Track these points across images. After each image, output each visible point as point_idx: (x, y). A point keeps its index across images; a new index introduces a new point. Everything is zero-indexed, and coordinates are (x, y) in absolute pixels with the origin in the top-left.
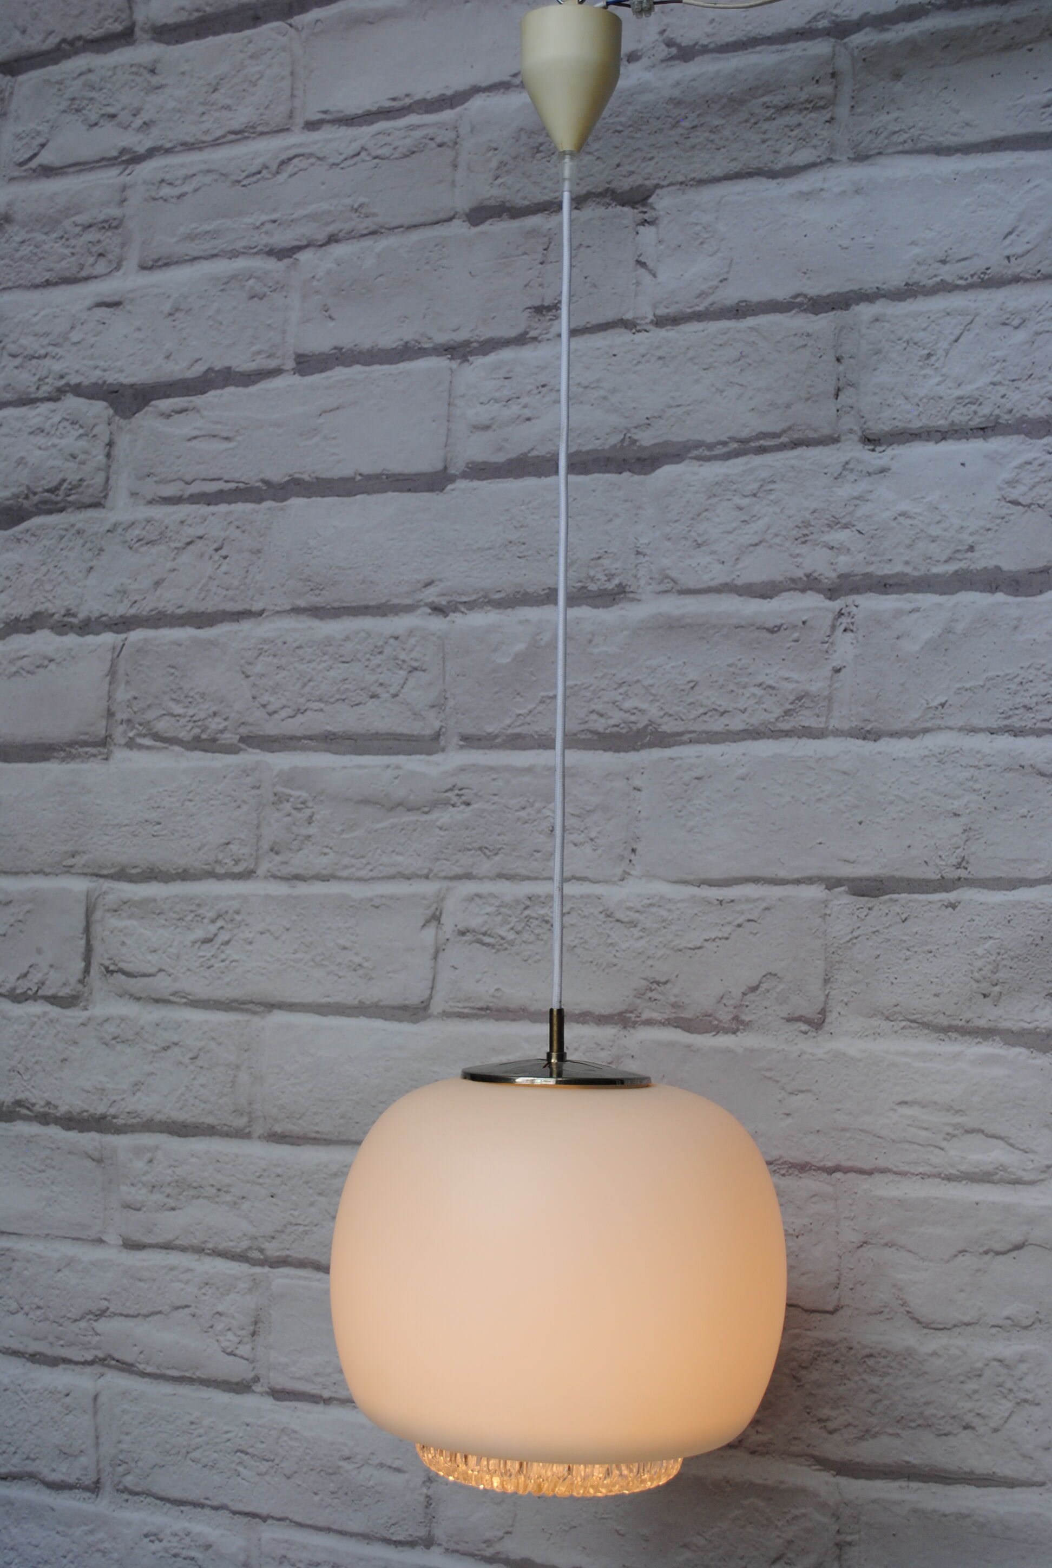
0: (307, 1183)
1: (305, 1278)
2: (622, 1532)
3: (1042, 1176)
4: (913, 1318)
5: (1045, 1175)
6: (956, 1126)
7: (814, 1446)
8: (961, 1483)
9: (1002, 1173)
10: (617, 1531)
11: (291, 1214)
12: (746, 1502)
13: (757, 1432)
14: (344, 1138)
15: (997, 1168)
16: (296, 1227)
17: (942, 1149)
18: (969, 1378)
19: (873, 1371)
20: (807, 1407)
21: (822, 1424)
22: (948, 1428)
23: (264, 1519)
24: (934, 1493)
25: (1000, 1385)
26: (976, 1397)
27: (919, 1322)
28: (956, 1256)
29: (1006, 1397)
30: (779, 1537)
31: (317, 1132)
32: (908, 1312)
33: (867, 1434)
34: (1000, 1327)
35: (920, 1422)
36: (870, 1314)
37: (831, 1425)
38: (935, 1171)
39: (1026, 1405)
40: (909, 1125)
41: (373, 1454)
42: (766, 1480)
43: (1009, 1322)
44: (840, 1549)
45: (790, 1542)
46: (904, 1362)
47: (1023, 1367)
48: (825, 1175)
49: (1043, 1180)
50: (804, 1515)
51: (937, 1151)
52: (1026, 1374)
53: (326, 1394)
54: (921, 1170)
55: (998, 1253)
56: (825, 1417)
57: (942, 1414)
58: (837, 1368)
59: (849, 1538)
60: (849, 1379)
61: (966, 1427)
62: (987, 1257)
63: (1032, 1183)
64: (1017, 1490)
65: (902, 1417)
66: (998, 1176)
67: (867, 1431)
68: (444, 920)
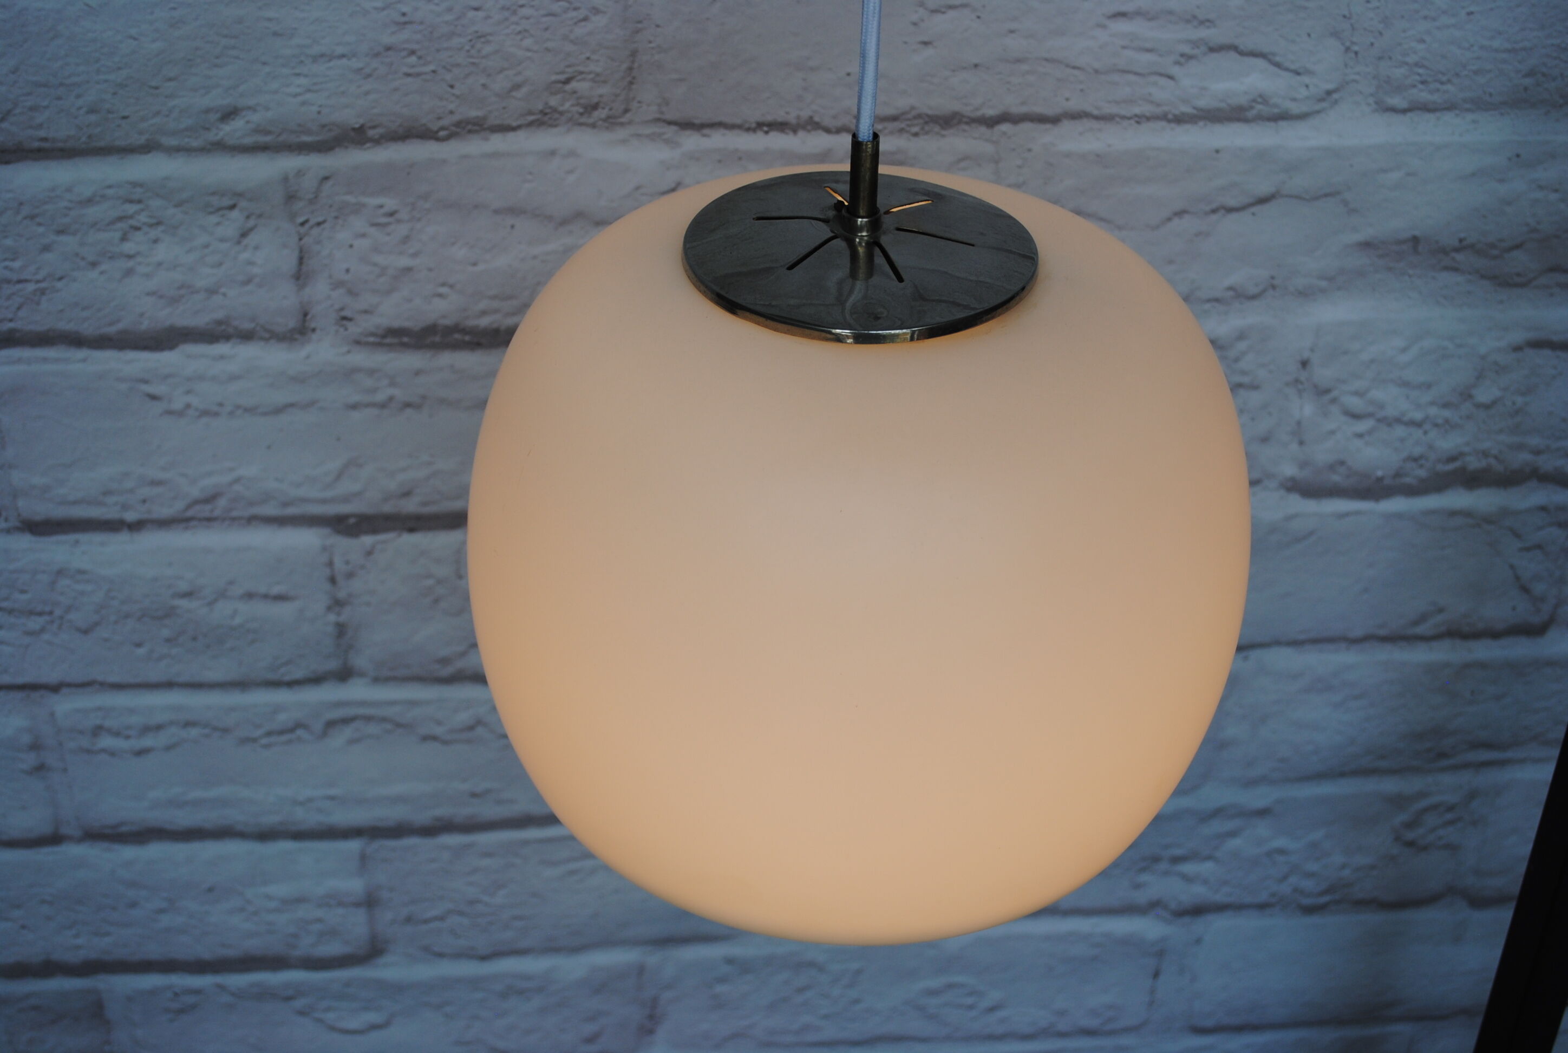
0: (32, 217)
1: (57, 360)
3: (1318, 107)
5: (1324, 105)
6: (1195, 44)
9: (1259, 107)
11: (6, 268)
14: (102, 144)
15: (1254, 101)
16: (19, 286)
17: (1171, 77)
23: (55, 688)
28: (1169, 219)
31: (45, 139)
34: (1217, 300)
38: (1159, 111)
39: (1242, 390)
40: (1124, 47)
41: (231, 583)
43: (1231, 293)
47: (1242, 346)
48: (983, 129)
49: (1318, 112)
51: (1163, 81)
52: (1244, 353)
53: (130, 516)
54: (1137, 110)
55: (1230, 210)
62: (1214, 217)
63: (1303, 116)
66: (1254, 112)
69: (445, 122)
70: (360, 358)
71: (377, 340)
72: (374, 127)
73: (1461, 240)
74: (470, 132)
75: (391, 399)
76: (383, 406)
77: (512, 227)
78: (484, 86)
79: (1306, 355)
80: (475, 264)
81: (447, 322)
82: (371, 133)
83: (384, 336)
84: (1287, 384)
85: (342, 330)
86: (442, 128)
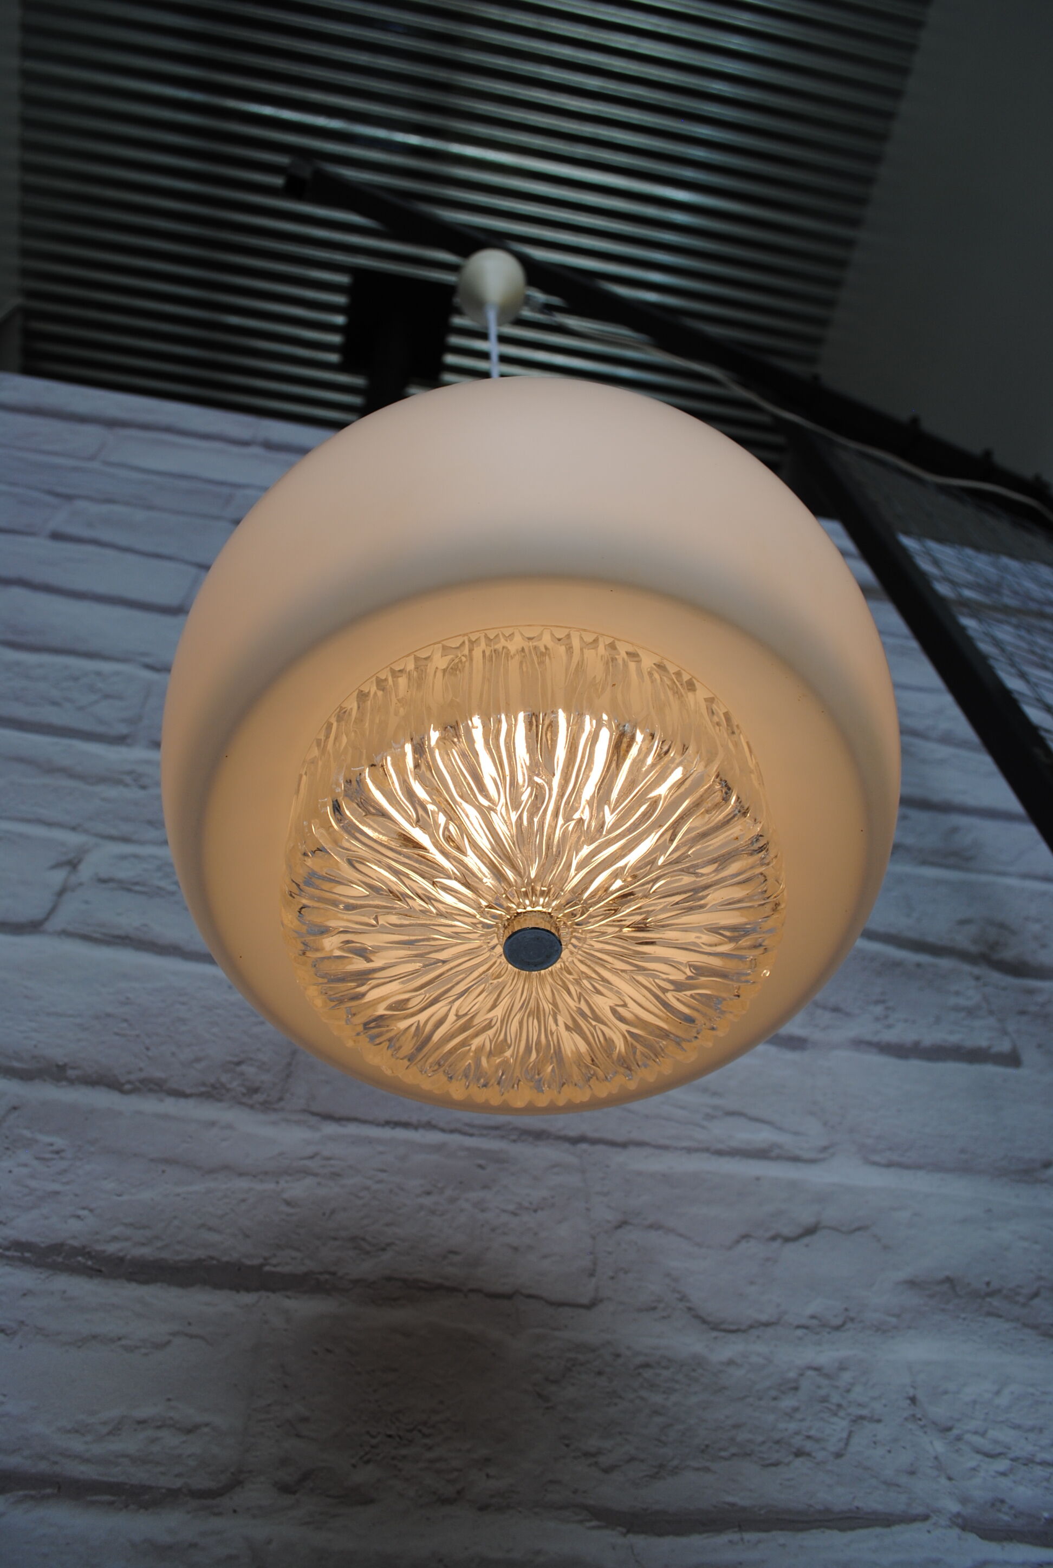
3: (822, 1156)
4: (697, 1316)
5: (825, 1156)
6: (715, 1107)
7: (585, 1492)
8: (819, 1527)
9: (777, 1151)
13: (488, 1476)
15: (771, 1147)
17: (704, 1127)
18: (783, 1392)
19: (652, 1386)
20: (564, 1437)
21: (592, 1460)
22: (775, 1457)
24: (783, 1545)
25: (825, 1399)
26: (798, 1416)
27: (704, 1321)
28: (738, 1242)
29: (835, 1415)
32: (690, 1309)
33: (660, 1471)
34: (807, 1328)
35: (734, 1450)
36: (640, 1310)
37: (604, 1460)
38: (701, 1146)
39: (865, 1423)
42: (508, 1551)
43: (815, 1322)
46: (693, 1374)
47: (847, 1377)
48: (567, 1145)
49: (823, 1159)
51: (699, 1129)
52: (853, 1384)
54: (685, 1144)
55: (787, 1240)
56: (594, 1450)
57: (760, 1439)
58: (602, 1381)
60: (620, 1397)
61: (799, 1453)
62: (776, 1244)
63: (812, 1161)
64: (896, 1528)
65: (707, 1446)
66: (775, 1154)
67: (661, 1466)
68: (82, 867)
69: (132, 1077)
72: (73, 1068)
73: (988, 1284)
74: (151, 1090)
77: (163, 1172)
78: (173, 1054)
79: (911, 1392)
80: (120, 1195)
81: (75, 1243)
82: (71, 1073)
83: (8, 1249)
84: (906, 1419)
86: (129, 1082)
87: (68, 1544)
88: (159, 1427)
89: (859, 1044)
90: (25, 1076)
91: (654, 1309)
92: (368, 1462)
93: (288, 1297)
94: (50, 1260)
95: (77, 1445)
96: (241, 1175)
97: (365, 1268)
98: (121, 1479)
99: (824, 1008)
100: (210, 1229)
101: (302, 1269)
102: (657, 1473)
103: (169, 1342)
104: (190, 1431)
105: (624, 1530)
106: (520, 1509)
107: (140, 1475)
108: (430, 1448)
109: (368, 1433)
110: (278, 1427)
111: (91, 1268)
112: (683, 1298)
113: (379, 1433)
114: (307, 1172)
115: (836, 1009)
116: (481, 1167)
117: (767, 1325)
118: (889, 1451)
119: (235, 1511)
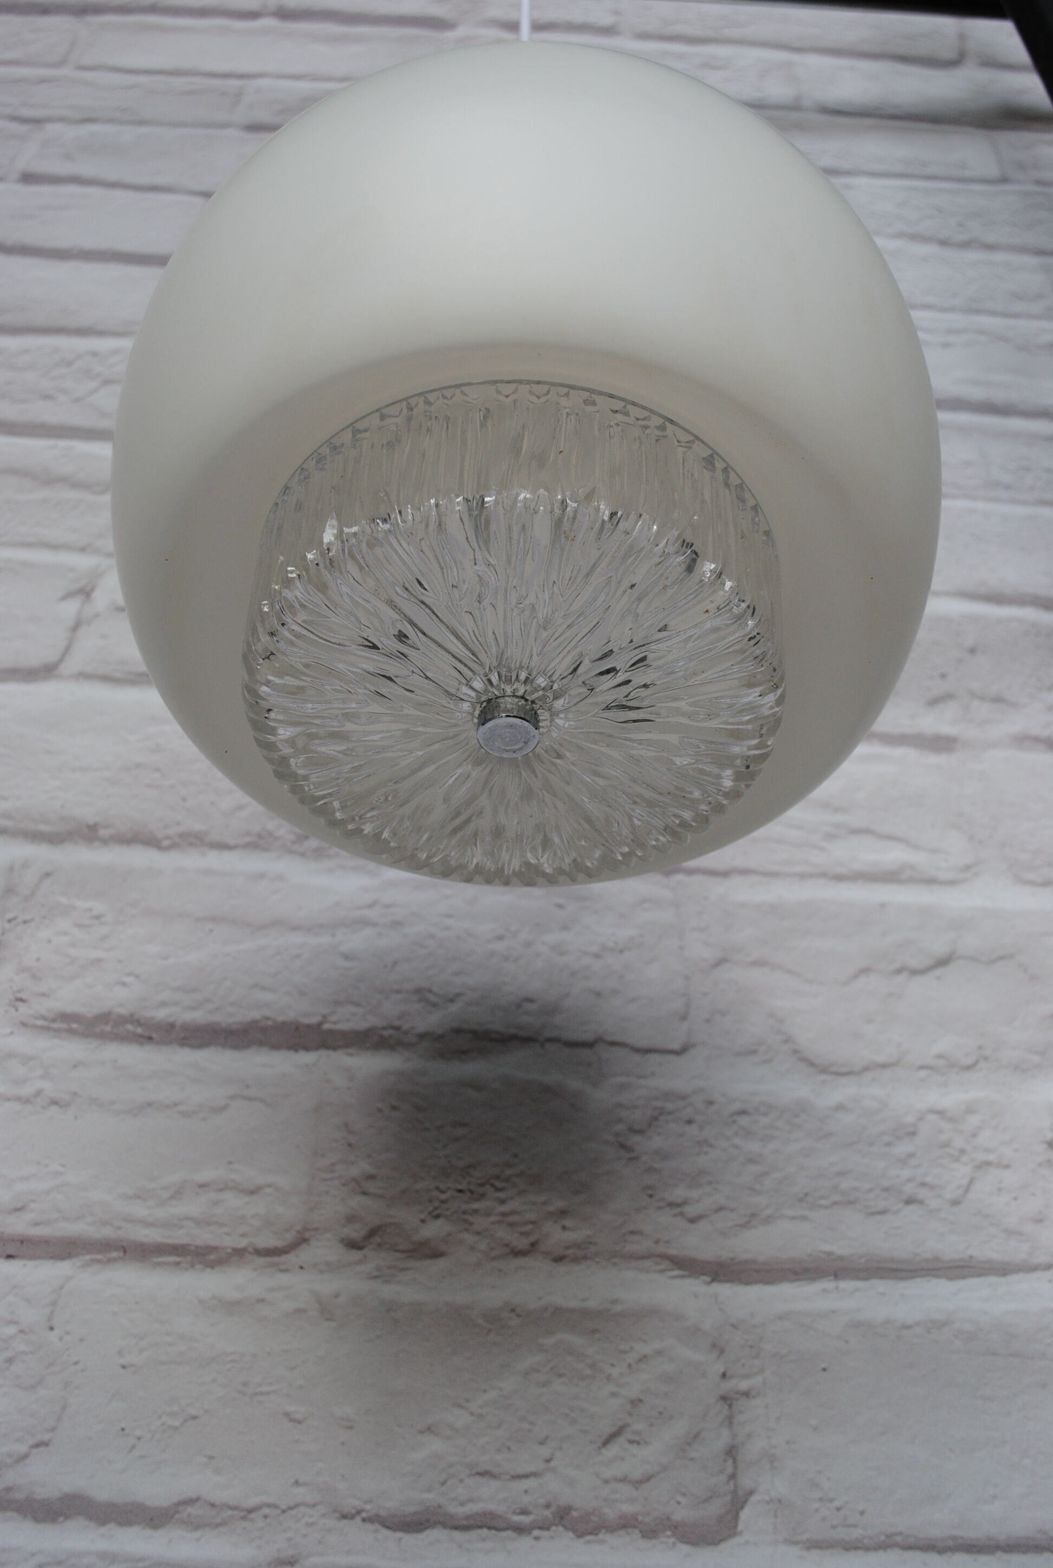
2: (298, 1416)
3: (962, 876)
4: (803, 1060)
5: (966, 875)
6: (837, 826)
7: (667, 1242)
8: (924, 1276)
9: (909, 872)
10: (287, 1414)
12: (549, 1341)
13: (564, 1228)
15: (902, 867)
17: (822, 849)
18: (898, 1138)
19: (748, 1133)
20: (648, 1187)
21: (678, 1210)
22: (882, 1204)
24: (883, 1294)
25: (946, 1145)
26: (913, 1162)
27: (811, 1065)
28: (855, 977)
29: (957, 1160)
30: (614, 1395)
32: (795, 1052)
33: (752, 1219)
34: (932, 1069)
35: (836, 1198)
36: (738, 1054)
37: (690, 1210)
38: (817, 871)
39: (991, 1168)
42: (584, 1300)
43: (941, 1062)
44: (730, 1406)
45: (636, 1403)
46: (796, 1120)
48: (660, 878)
50: (659, 1353)
51: (816, 851)
52: (980, 1128)
54: (798, 870)
55: (915, 972)
56: (679, 1200)
57: (867, 1186)
58: (692, 1130)
59: (744, 1385)
60: (712, 1146)
61: (909, 1201)
62: (901, 978)
63: (951, 883)
64: (1012, 1278)
65: (806, 1195)
66: (905, 876)
67: (753, 1215)
68: (96, 595)
69: (170, 832)
70: (23, 1042)
71: (46, 1023)
72: (106, 827)
74: (191, 845)
75: (39, 1093)
76: (27, 1101)
77: (211, 931)
78: (212, 803)
80: (165, 958)
81: (123, 1011)
82: (103, 833)
83: (54, 1021)
85: (13, 1010)
86: (167, 837)
87: (137, 1303)
88: (221, 1190)
89: (1024, 740)
90: (55, 839)
91: (754, 1052)
92: (437, 1217)
93: (351, 1055)
94: (98, 1030)
95: (140, 1210)
96: (294, 929)
97: (431, 1021)
98: (186, 1240)
99: (983, 698)
100: (264, 988)
101: (362, 1025)
102: (748, 1222)
103: (225, 1108)
104: (252, 1192)
105: (708, 1279)
106: (597, 1259)
107: (204, 1237)
108: (503, 1202)
109: (437, 1188)
110: (344, 1185)
111: (141, 1036)
112: (788, 1040)
113: (449, 1188)
114: (365, 923)
115: (998, 700)
116: (560, 906)
117: (884, 1066)
118: (1015, 1199)
119: (302, 1268)
